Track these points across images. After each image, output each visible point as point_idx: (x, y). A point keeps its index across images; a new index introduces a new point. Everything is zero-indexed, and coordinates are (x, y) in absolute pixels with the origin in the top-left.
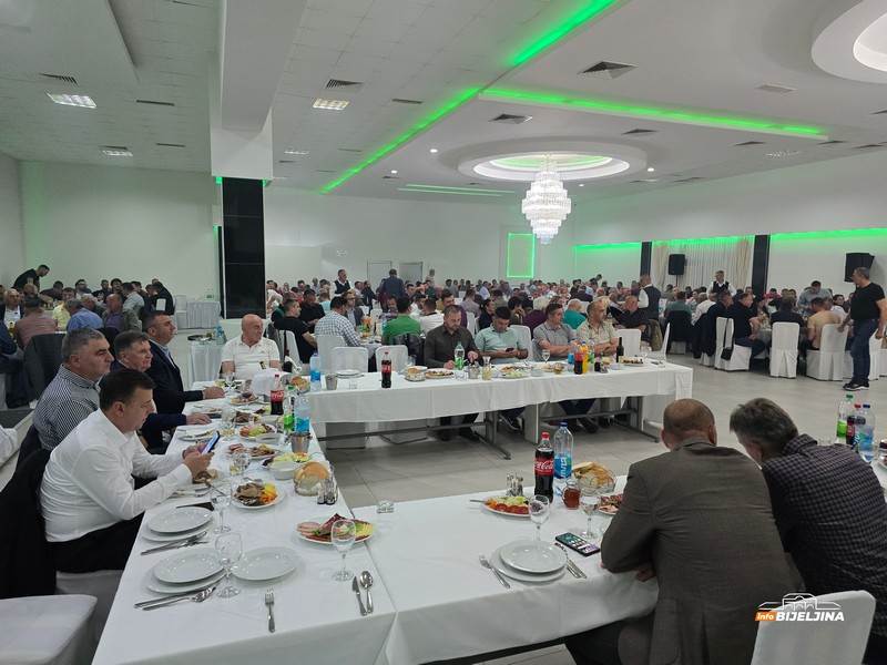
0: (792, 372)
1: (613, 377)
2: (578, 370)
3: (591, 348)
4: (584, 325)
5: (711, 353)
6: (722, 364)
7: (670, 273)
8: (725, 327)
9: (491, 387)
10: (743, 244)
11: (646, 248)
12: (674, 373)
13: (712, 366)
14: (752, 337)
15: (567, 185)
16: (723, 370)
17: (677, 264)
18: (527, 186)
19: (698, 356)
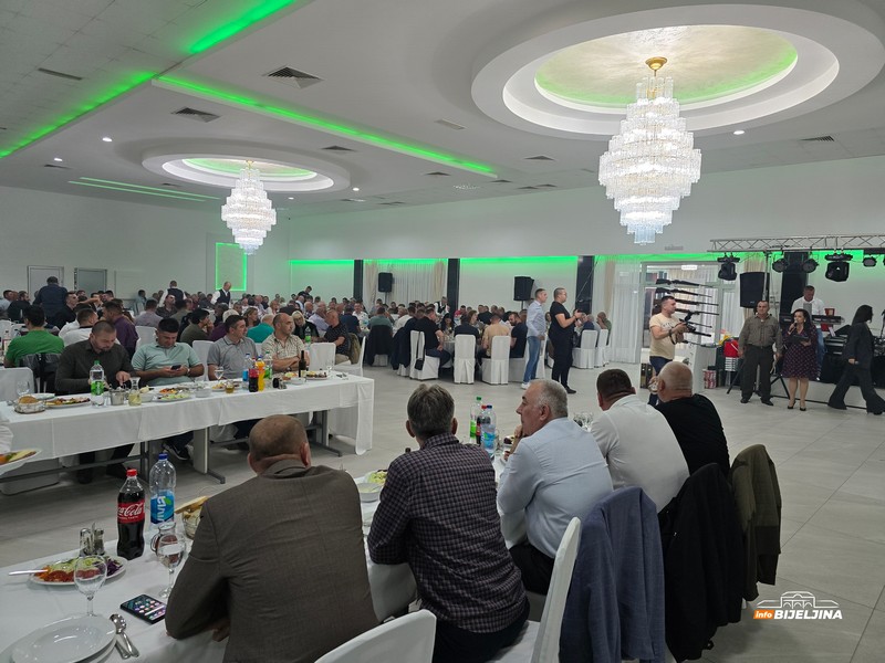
0: (471, 379)
1: (292, 393)
2: (253, 387)
3: (268, 363)
4: (270, 338)
5: (407, 364)
6: (416, 374)
7: (380, 290)
8: (417, 339)
9: (139, 414)
10: (440, 265)
11: (358, 265)
12: (356, 385)
13: (407, 377)
14: (440, 348)
15: (271, 195)
16: (416, 379)
17: (386, 282)
18: (227, 192)
19: (396, 368)
